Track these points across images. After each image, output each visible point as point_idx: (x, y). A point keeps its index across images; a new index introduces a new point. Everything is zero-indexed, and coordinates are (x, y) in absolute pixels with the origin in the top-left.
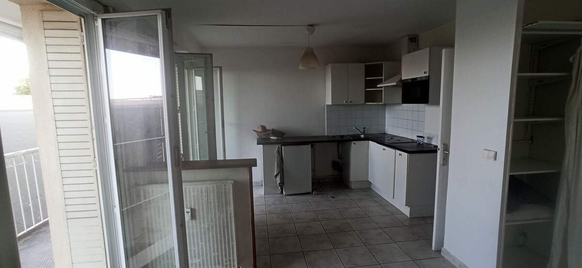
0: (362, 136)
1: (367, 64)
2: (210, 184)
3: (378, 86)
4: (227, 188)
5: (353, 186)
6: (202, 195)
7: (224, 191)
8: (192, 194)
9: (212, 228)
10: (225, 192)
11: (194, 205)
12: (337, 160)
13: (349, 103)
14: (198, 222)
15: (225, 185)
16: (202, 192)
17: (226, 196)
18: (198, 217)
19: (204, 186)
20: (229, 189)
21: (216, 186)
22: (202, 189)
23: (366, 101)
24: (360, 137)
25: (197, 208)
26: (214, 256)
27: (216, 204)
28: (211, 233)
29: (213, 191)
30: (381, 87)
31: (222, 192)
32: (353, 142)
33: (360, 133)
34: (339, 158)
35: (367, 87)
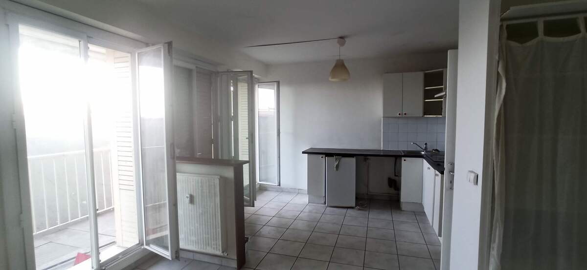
0: (423, 153)
1: (427, 72)
2: (203, 177)
3: (435, 96)
4: (216, 182)
5: (403, 207)
6: (198, 185)
8: (192, 183)
9: (205, 213)
10: (214, 185)
11: (193, 193)
12: (393, 177)
13: (404, 116)
14: (195, 206)
15: (214, 180)
16: (198, 183)
17: (215, 188)
18: (195, 203)
21: (208, 179)
23: (425, 113)
25: (195, 195)
26: (206, 238)
27: (208, 194)
28: (203, 218)
29: (206, 184)
30: (442, 98)
31: (212, 185)
32: (403, 159)
33: (419, 149)
34: (395, 176)
35: (425, 98)
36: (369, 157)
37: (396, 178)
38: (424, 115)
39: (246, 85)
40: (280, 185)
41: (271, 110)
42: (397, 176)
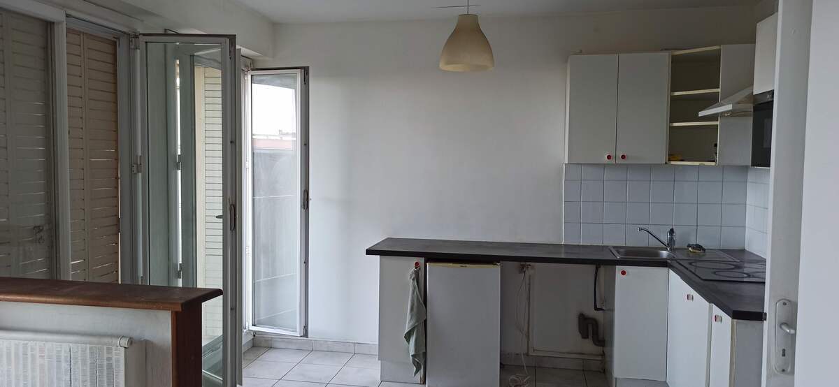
0: (664, 253)
1: (678, 52)
2: (76, 342)
3: (701, 114)
4: (114, 357)
6: (59, 367)
7: (105, 363)
8: (38, 361)
10: (110, 366)
12: (590, 312)
13: (620, 161)
15: (109, 350)
16: (59, 360)
19: (65, 347)
20: (117, 361)
21: (91, 349)
22: (59, 352)
23: (672, 157)
24: (657, 255)
29: (84, 363)
30: (713, 117)
31: (101, 366)
32: (619, 269)
33: (653, 243)
34: (596, 309)
35: (673, 119)
36: (532, 264)
37: (598, 315)
38: (669, 160)
39: (218, 73)
40: (306, 334)
41: (285, 138)
42: (601, 309)
